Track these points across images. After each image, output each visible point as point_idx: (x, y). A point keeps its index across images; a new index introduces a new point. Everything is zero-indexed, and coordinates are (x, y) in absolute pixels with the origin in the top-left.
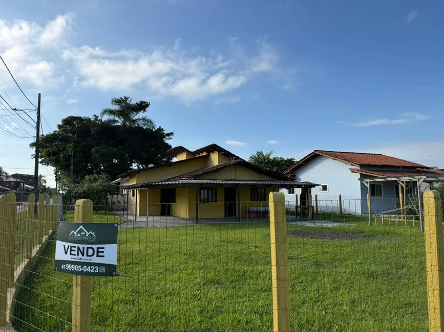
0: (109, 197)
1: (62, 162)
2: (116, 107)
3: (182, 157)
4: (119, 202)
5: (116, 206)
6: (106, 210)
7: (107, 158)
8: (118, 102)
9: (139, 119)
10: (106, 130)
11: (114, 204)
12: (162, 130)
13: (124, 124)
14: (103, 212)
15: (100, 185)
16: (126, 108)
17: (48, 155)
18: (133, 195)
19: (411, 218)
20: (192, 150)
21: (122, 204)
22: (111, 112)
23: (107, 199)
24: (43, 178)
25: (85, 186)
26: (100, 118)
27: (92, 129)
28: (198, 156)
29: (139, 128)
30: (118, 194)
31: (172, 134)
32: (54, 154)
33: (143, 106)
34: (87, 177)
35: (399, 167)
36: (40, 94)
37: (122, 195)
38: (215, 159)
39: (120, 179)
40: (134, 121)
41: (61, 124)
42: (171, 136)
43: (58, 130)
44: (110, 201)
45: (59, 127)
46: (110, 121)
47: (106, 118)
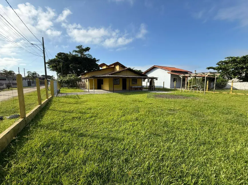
0: (77, 82)
1: (59, 70)
2: (78, 50)
3: (105, 67)
4: (81, 85)
5: (80, 86)
6: (77, 87)
7: (75, 69)
8: (78, 47)
9: (86, 55)
10: (75, 58)
11: (80, 85)
12: (95, 59)
13: (81, 56)
14: (76, 88)
15: (73, 78)
16: (82, 50)
17: (53, 67)
18: (87, 82)
19: (193, 90)
20: (108, 65)
21: (83, 85)
22: (76, 51)
23: (76, 83)
24: (53, 77)
25: (67, 78)
26: (72, 53)
27: (69, 57)
28: (110, 67)
29: (87, 58)
30: (81, 81)
31: (99, 60)
32: (55, 66)
33: (88, 49)
34: (68, 75)
35: (183, 72)
36: (43, 38)
37: (82, 82)
38: (118, 68)
39: (81, 76)
40: (85, 55)
41: (57, 55)
42: (98, 61)
43: (56, 58)
44: (78, 84)
45: (56, 56)
46: (76, 55)
47: (74, 54)
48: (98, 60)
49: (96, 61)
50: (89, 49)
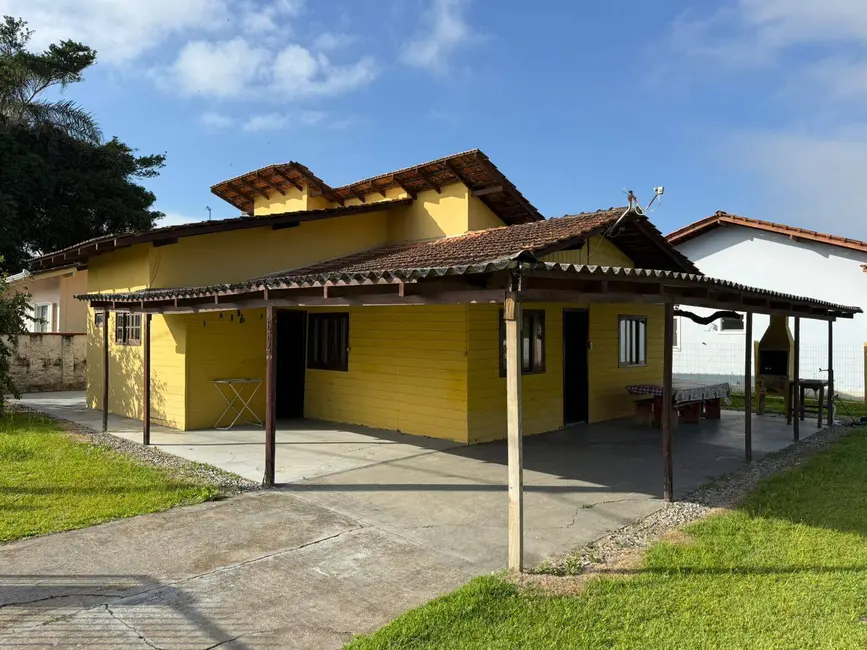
12: (124, 147)
31: (159, 160)
42: (155, 168)
48: (147, 162)
49: (129, 165)
50: (87, 60)
